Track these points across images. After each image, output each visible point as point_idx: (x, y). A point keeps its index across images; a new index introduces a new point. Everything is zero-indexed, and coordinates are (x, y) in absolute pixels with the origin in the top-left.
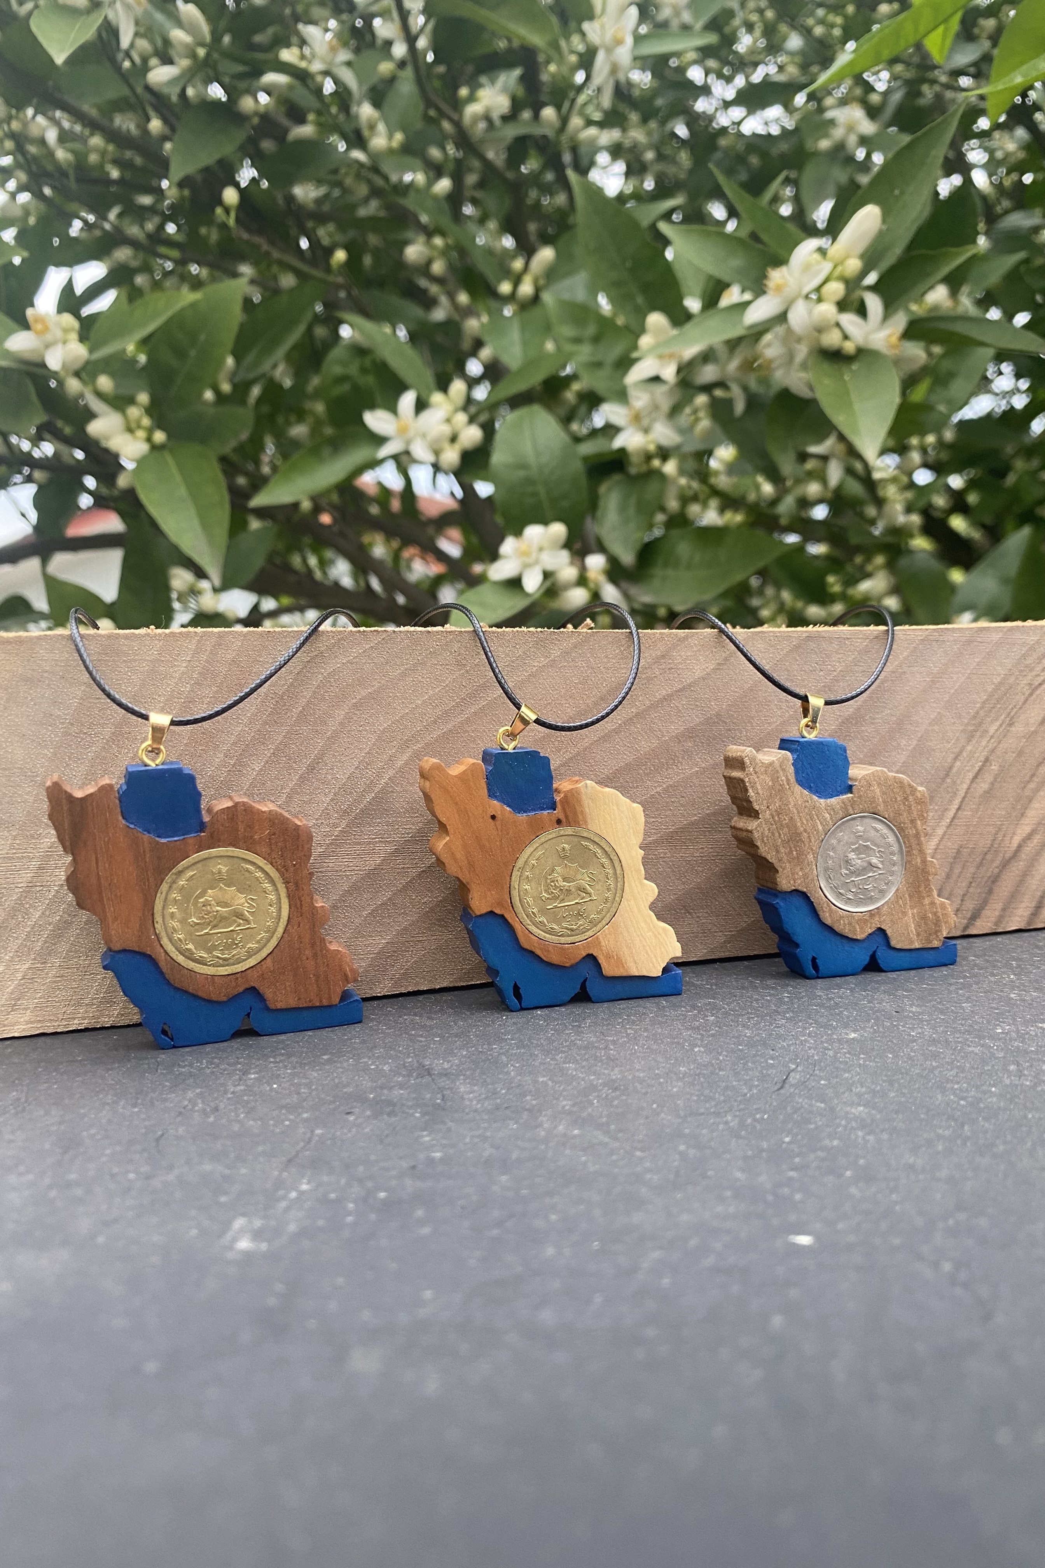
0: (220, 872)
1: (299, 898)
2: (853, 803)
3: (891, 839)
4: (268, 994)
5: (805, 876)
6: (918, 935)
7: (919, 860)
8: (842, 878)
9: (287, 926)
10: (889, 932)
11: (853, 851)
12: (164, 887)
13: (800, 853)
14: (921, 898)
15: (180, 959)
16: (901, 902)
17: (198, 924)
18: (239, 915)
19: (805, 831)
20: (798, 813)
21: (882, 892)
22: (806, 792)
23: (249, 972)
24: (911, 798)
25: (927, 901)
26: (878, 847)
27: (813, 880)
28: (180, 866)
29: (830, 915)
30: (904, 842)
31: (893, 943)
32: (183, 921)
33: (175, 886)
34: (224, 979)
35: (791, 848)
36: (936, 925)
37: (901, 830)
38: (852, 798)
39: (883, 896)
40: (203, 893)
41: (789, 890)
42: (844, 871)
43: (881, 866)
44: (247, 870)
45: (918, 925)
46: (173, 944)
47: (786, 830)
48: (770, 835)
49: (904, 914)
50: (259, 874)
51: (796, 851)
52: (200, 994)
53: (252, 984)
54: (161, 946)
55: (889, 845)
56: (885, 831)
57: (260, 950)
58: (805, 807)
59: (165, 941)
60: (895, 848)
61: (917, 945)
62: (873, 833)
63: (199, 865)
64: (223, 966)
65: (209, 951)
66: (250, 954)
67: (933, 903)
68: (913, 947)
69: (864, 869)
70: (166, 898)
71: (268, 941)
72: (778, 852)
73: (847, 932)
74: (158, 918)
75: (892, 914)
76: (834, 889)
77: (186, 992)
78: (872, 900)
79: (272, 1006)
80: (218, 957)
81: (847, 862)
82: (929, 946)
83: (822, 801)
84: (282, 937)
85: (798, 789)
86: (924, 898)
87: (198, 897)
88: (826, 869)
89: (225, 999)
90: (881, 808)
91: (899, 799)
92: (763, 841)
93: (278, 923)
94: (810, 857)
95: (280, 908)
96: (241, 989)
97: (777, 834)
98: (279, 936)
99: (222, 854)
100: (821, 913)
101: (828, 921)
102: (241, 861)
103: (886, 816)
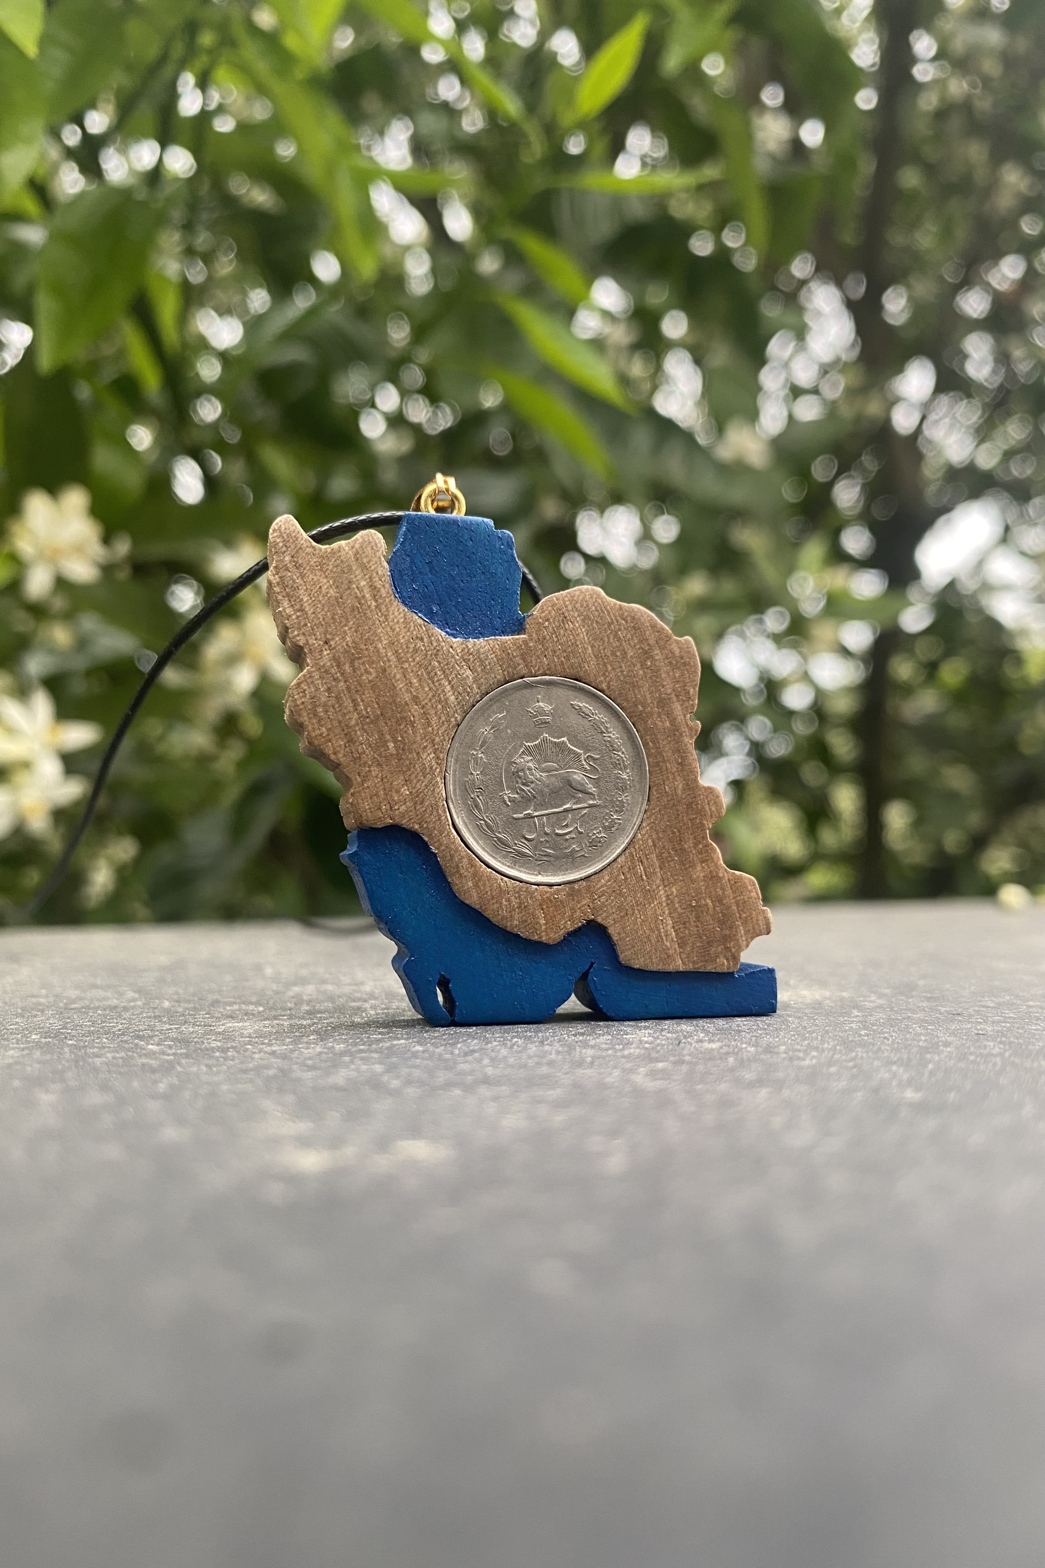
2: (525, 653)
3: (614, 734)
5: (417, 798)
6: (682, 944)
7: (680, 784)
8: (505, 810)
10: (614, 931)
11: (528, 751)
13: (403, 748)
14: (686, 865)
16: (640, 869)
19: (416, 700)
20: (399, 659)
21: (597, 847)
22: (417, 619)
24: (657, 654)
25: (699, 872)
26: (587, 750)
27: (435, 807)
29: (476, 885)
30: (646, 745)
31: (625, 955)
35: (381, 734)
36: (722, 923)
37: (639, 719)
38: (525, 642)
39: (600, 855)
41: (379, 825)
42: (508, 794)
43: (593, 790)
45: (681, 923)
47: (369, 695)
48: (333, 701)
49: (651, 896)
51: (395, 741)
55: (612, 747)
56: (601, 716)
58: (416, 650)
60: (624, 754)
61: (679, 964)
62: (574, 720)
67: (713, 878)
68: (671, 968)
69: (555, 792)
72: (351, 741)
73: (514, 924)
75: (621, 894)
76: (485, 832)
78: (572, 860)
81: (516, 775)
82: (710, 968)
83: (457, 641)
85: (398, 611)
86: (693, 865)
88: (466, 789)
90: (591, 667)
91: (630, 653)
92: (315, 714)
94: (428, 757)
97: (348, 703)
100: (453, 879)
101: (473, 899)
103: (604, 686)
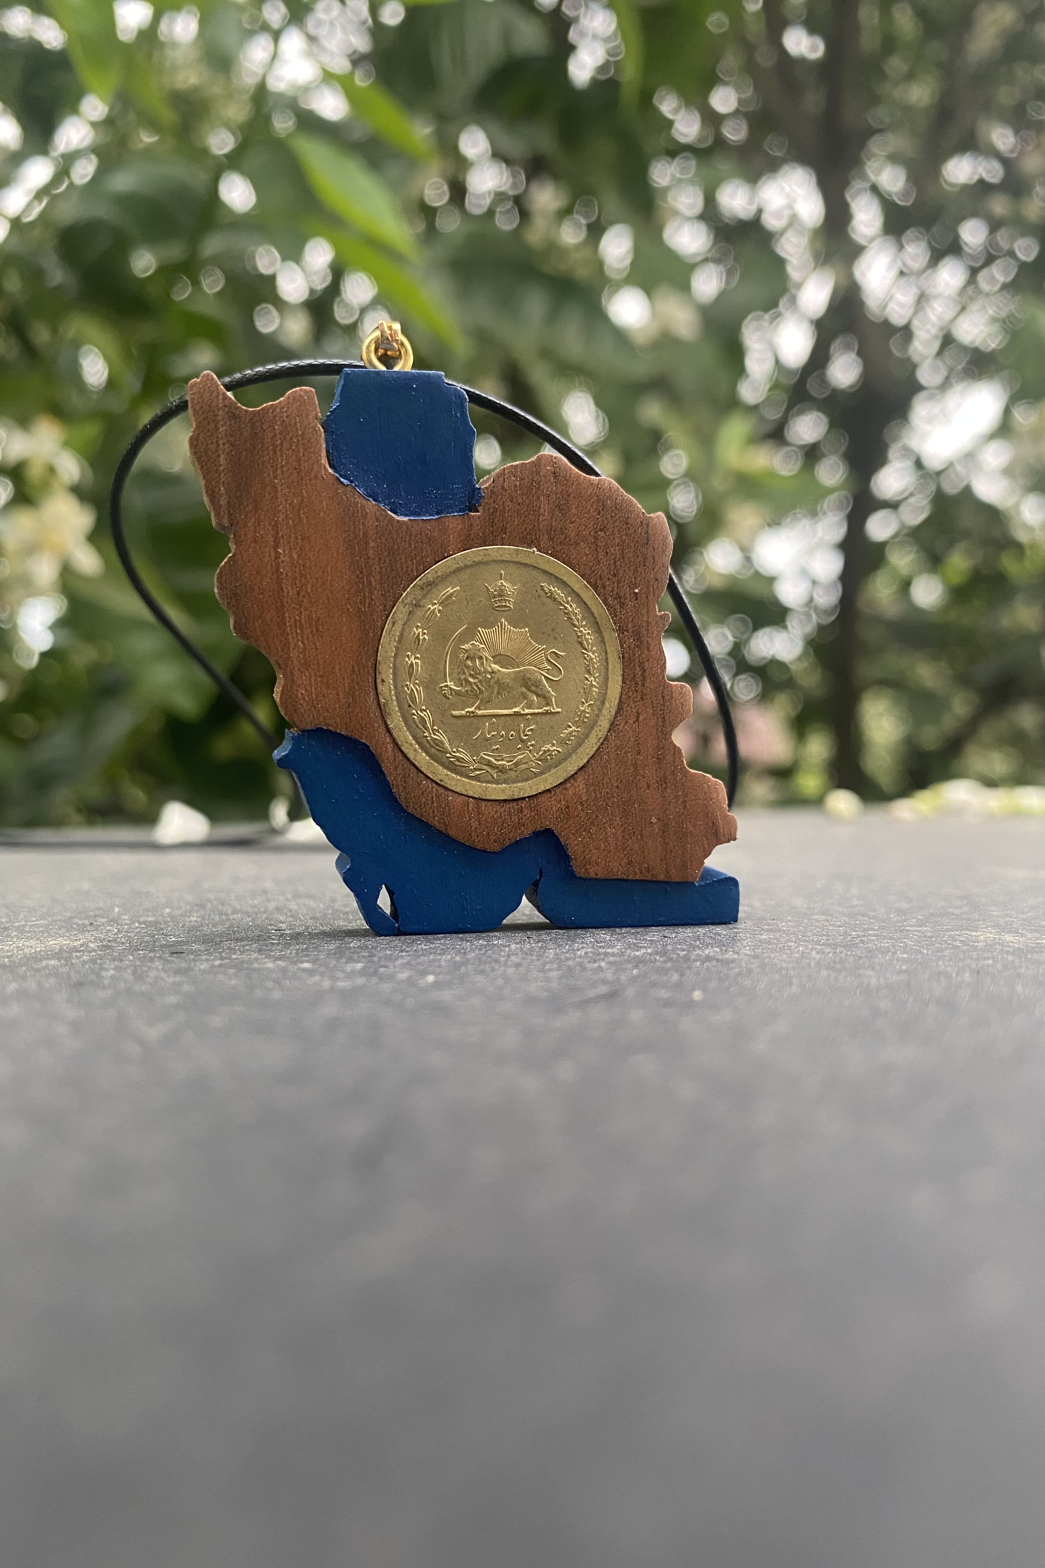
0: (501, 594)
1: (641, 664)
4: (574, 844)
9: (616, 717)
12: (400, 611)
15: (422, 759)
17: (458, 693)
18: (529, 684)
23: (543, 799)
28: (430, 574)
32: (430, 685)
33: (419, 613)
34: (496, 807)
40: (470, 634)
44: (552, 597)
46: (409, 728)
50: (573, 607)
52: (452, 832)
53: (548, 824)
54: (388, 730)
57: (563, 759)
59: (396, 721)
63: (464, 575)
64: (497, 782)
65: (474, 749)
66: (548, 763)
70: (401, 636)
71: (580, 744)
74: (386, 673)
77: (427, 826)
79: (579, 871)
80: (489, 764)
84: (606, 738)
87: (462, 640)
89: (497, 848)
93: (600, 710)
95: (606, 679)
96: (527, 832)
98: (602, 734)
99: (507, 557)
102: (541, 576)
